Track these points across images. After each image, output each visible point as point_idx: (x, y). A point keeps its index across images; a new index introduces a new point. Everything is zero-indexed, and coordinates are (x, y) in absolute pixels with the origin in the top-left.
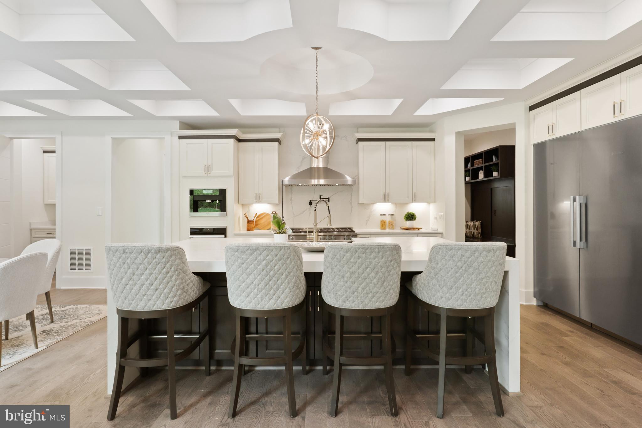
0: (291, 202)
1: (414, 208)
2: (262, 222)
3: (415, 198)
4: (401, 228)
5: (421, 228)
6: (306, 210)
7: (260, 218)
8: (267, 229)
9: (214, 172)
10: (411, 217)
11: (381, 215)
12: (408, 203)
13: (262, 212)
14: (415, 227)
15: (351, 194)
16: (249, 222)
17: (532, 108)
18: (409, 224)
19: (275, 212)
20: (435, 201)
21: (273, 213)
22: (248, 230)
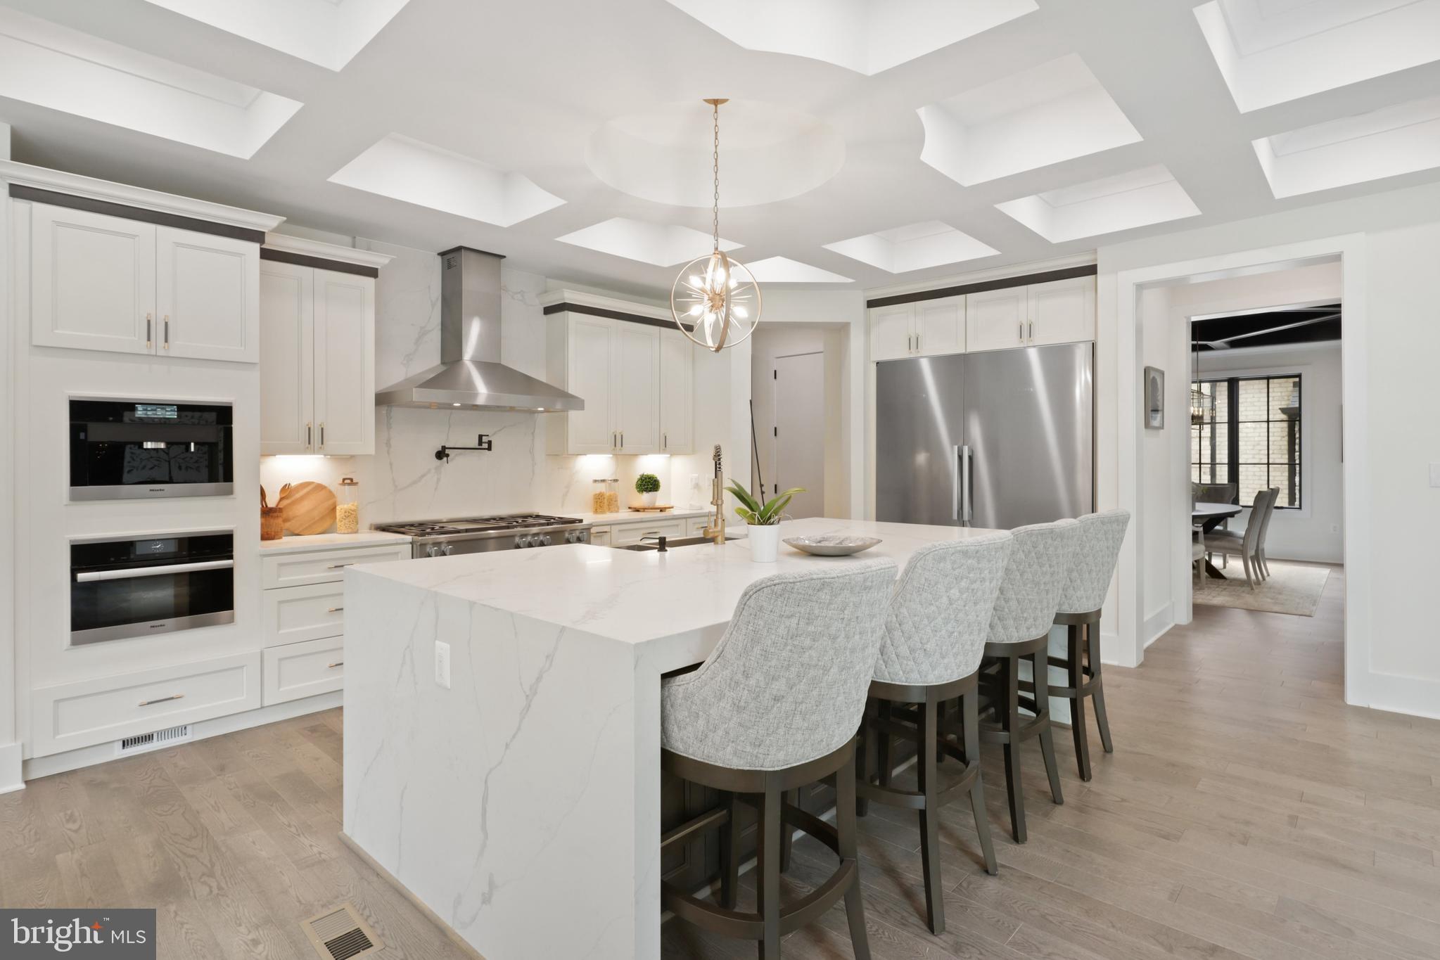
0: (388, 453)
1: (651, 464)
2: (303, 509)
3: (664, 445)
4: (630, 508)
5: (672, 507)
6: (429, 471)
7: (293, 499)
8: (320, 530)
9: (178, 346)
10: (649, 484)
11: (595, 481)
12: (637, 455)
13: (301, 482)
14: (659, 504)
15: (533, 433)
16: (267, 512)
17: (872, 304)
18: (645, 498)
19: (352, 480)
20: (693, 452)
21: (346, 481)
22: (266, 536)
